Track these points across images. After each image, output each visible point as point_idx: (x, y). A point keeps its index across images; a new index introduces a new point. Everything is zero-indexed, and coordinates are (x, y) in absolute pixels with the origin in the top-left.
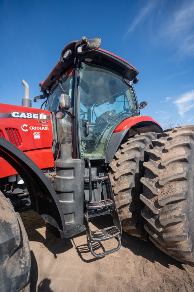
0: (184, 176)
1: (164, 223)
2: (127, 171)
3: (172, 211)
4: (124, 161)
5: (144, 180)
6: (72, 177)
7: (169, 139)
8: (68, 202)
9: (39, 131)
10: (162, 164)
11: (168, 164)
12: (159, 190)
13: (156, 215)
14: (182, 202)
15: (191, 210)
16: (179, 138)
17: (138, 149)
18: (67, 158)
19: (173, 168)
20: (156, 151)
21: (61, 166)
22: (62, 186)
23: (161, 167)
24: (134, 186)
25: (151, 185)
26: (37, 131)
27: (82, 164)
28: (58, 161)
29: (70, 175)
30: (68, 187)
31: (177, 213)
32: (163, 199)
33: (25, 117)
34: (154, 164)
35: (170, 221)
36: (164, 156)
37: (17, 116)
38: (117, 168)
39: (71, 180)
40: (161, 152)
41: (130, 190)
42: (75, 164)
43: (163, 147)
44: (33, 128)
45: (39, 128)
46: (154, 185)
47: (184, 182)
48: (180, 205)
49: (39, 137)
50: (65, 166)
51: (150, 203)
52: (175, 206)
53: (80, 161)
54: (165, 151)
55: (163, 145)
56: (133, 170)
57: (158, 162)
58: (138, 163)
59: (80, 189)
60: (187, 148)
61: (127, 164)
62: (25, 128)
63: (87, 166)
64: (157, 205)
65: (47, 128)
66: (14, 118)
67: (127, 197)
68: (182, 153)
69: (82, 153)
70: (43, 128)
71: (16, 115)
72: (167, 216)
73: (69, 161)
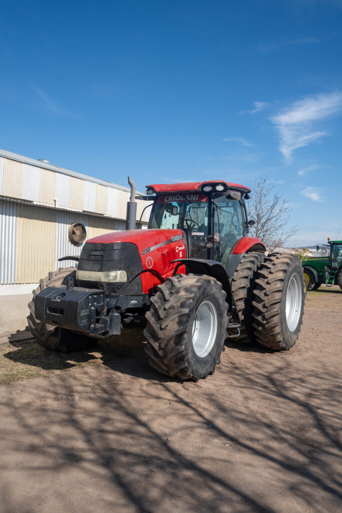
0: (281, 289)
1: (267, 317)
2: (243, 285)
3: (272, 309)
4: (239, 277)
5: (256, 292)
7: (274, 264)
10: (269, 282)
11: (273, 282)
12: (266, 297)
13: (263, 313)
14: (278, 304)
16: (280, 265)
17: (249, 269)
19: (275, 284)
20: (264, 272)
23: (268, 283)
24: (246, 297)
26: (181, 251)
31: (275, 310)
32: (268, 303)
34: (263, 281)
35: (272, 315)
36: (270, 276)
37: (174, 240)
40: (268, 273)
41: (244, 300)
43: (269, 270)
45: (181, 248)
46: (263, 295)
47: (281, 292)
48: (277, 306)
49: (181, 256)
51: (259, 306)
52: (275, 306)
54: (270, 273)
55: (270, 268)
56: (247, 285)
57: (266, 280)
58: (249, 279)
60: (285, 273)
61: (242, 280)
62: (177, 249)
64: (264, 306)
65: (184, 248)
66: (173, 242)
67: (242, 305)
68: (281, 275)
72: (270, 312)
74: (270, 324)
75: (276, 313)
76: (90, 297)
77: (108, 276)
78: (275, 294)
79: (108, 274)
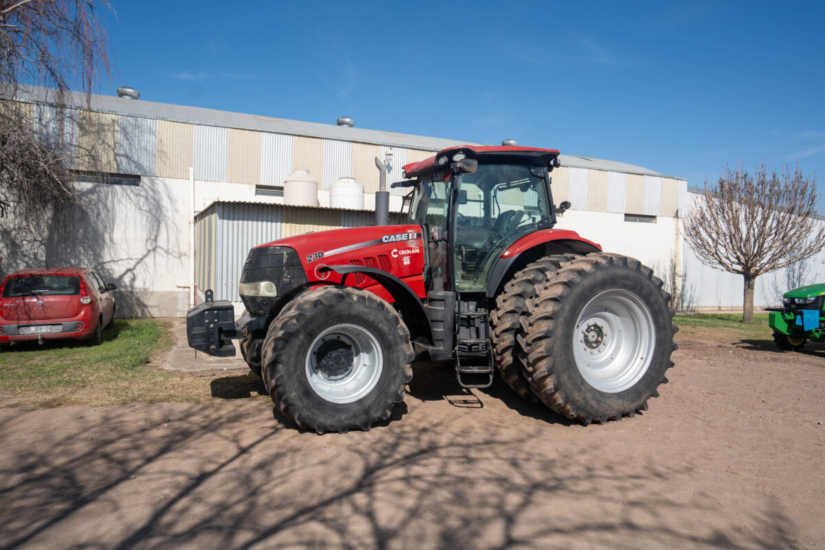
0: (551, 314)
1: (531, 361)
3: (537, 348)
4: (512, 295)
6: (443, 308)
7: (557, 274)
8: (439, 330)
9: (409, 255)
10: (538, 303)
11: (541, 302)
12: (530, 328)
13: (526, 354)
14: (546, 340)
15: (556, 349)
16: (565, 274)
18: (438, 291)
19: (545, 306)
20: (539, 287)
21: (433, 298)
22: (434, 315)
23: (536, 305)
25: (525, 324)
26: (406, 255)
27: (452, 297)
28: (430, 293)
29: (441, 306)
30: (439, 317)
31: (541, 349)
32: (531, 337)
33: (394, 240)
35: (535, 357)
36: (543, 294)
37: (387, 241)
38: (503, 304)
39: (441, 310)
40: (543, 289)
42: (445, 296)
44: (403, 252)
45: (409, 252)
47: (551, 320)
48: (544, 343)
49: (409, 263)
50: (436, 298)
51: (523, 342)
52: (539, 343)
53: (451, 293)
54: (546, 288)
56: (519, 307)
59: (449, 320)
60: (565, 286)
62: (395, 253)
63: (457, 299)
64: (527, 344)
65: (417, 251)
66: (384, 243)
68: (558, 291)
69: (457, 284)
70: (413, 251)
71: (386, 239)
72: (533, 354)
73: (441, 293)
74: (537, 373)
75: (540, 355)
76: (206, 312)
77: (257, 289)
78: (540, 322)
79: (256, 285)
